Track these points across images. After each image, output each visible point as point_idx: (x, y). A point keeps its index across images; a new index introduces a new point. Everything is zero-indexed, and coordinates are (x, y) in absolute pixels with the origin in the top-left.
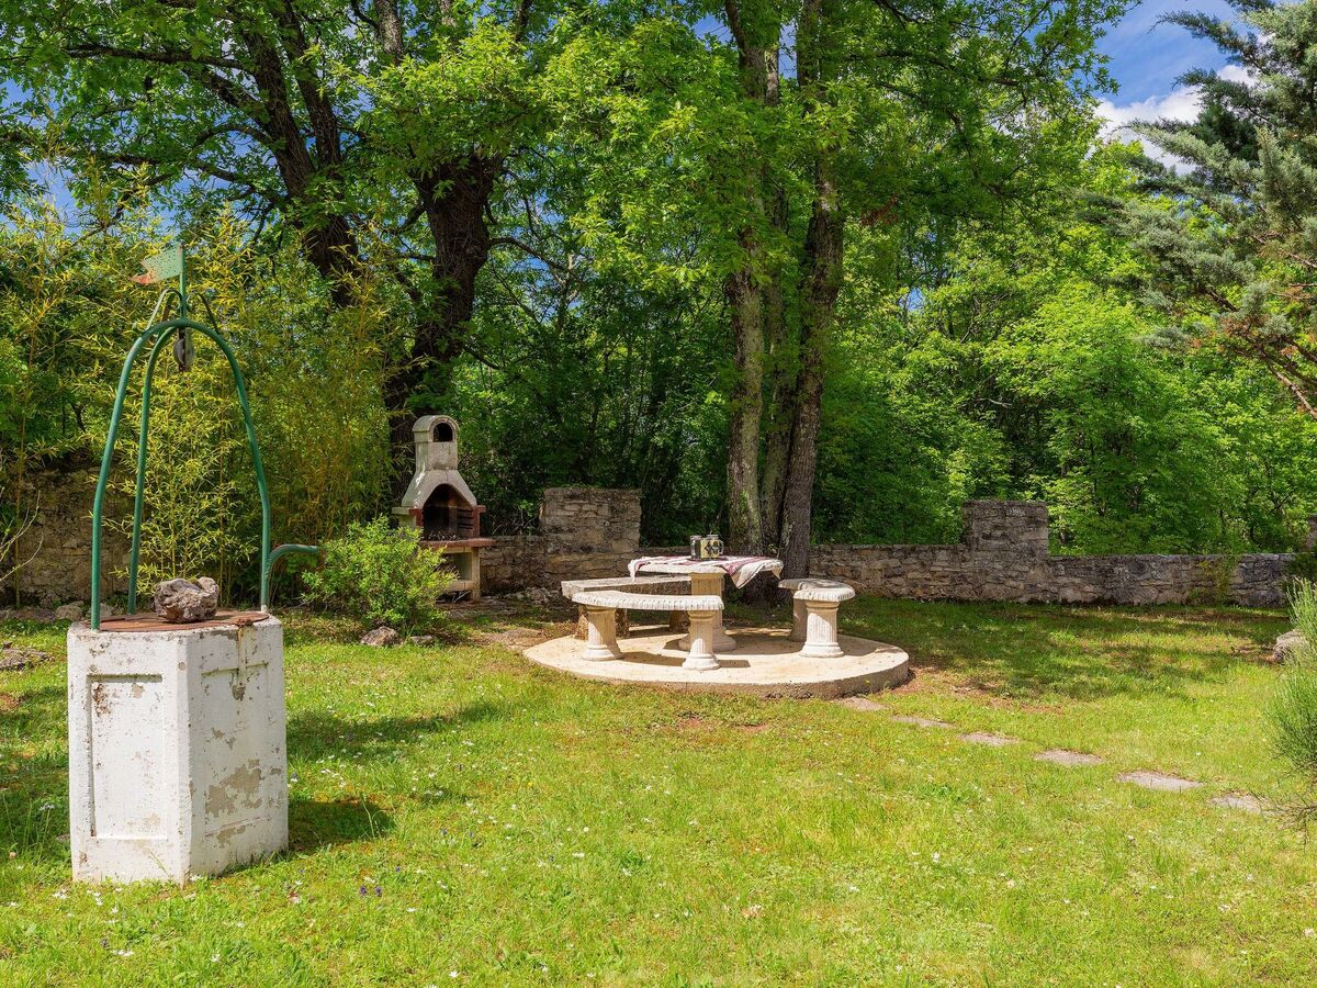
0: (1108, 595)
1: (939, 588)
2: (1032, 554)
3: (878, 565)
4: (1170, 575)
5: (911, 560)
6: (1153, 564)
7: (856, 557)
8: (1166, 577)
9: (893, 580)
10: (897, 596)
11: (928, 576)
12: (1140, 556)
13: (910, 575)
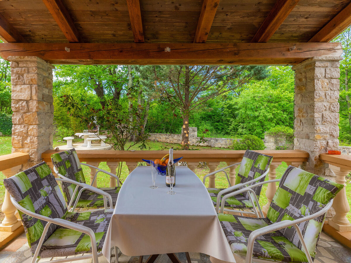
0: (209, 145)
1: (175, 141)
2: (193, 137)
3: (164, 137)
4: (224, 142)
5: (170, 136)
6: (220, 140)
7: (160, 135)
8: (223, 142)
9: (167, 140)
10: (168, 143)
11: (173, 139)
12: (217, 138)
13: (170, 139)
